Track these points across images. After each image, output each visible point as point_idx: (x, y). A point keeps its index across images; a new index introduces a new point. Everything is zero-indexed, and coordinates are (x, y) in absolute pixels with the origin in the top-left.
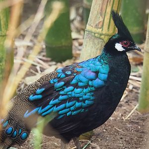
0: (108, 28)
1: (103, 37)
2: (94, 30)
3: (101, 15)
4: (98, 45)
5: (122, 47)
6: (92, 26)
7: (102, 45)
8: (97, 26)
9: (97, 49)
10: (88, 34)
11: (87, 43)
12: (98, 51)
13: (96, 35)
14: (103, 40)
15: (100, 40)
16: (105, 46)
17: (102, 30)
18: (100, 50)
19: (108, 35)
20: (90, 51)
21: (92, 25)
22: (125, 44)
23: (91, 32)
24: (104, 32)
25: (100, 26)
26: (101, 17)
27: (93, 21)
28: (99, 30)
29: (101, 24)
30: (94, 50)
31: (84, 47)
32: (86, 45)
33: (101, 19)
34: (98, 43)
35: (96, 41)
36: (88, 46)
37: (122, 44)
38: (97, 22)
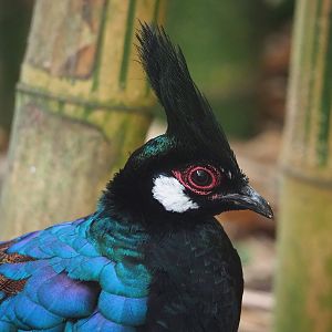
0: (123, 76)
1: (98, 116)
2: (57, 86)
3: (87, 17)
4: (80, 152)
5: (187, 192)
6: (48, 71)
7: (95, 155)
8: (68, 71)
9: (75, 174)
10: (32, 105)
11: (27, 146)
12: (82, 184)
13: (70, 109)
14: (99, 129)
15: (87, 133)
16: (113, 186)
17: (95, 88)
18: (90, 176)
19: (121, 108)
20: (41, 185)
21: (47, 64)
22: (199, 180)
23: (47, 97)
24: (103, 95)
25: (83, 69)
26: (86, 30)
27: (49, 47)
28: (82, 89)
29: (88, 58)
30: (60, 177)
31: (16, 165)
32: (24, 158)
33: (88, 38)
34: (80, 149)
35: (70, 138)
36: (31, 161)
37: (184, 180)
38: (71, 52)
